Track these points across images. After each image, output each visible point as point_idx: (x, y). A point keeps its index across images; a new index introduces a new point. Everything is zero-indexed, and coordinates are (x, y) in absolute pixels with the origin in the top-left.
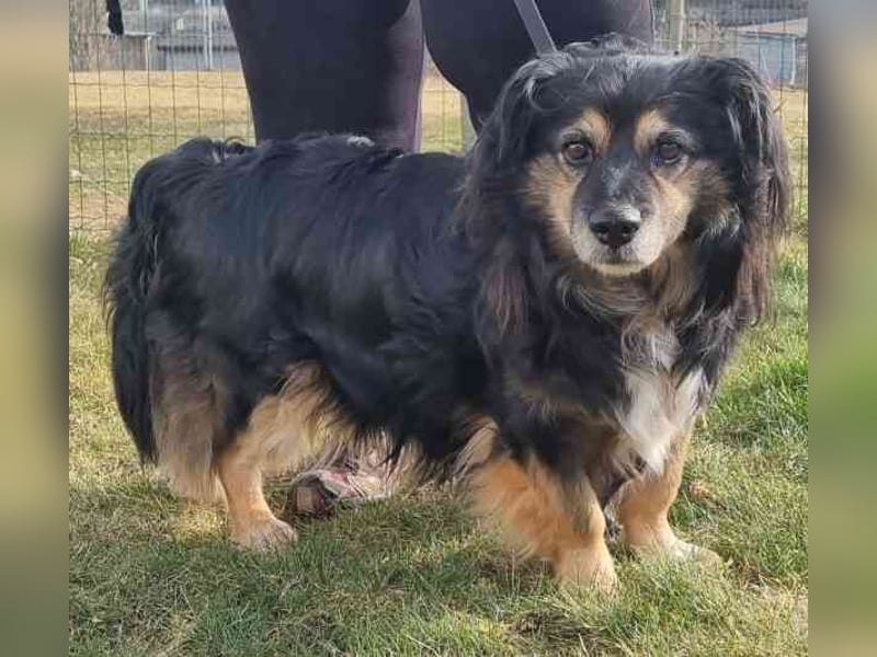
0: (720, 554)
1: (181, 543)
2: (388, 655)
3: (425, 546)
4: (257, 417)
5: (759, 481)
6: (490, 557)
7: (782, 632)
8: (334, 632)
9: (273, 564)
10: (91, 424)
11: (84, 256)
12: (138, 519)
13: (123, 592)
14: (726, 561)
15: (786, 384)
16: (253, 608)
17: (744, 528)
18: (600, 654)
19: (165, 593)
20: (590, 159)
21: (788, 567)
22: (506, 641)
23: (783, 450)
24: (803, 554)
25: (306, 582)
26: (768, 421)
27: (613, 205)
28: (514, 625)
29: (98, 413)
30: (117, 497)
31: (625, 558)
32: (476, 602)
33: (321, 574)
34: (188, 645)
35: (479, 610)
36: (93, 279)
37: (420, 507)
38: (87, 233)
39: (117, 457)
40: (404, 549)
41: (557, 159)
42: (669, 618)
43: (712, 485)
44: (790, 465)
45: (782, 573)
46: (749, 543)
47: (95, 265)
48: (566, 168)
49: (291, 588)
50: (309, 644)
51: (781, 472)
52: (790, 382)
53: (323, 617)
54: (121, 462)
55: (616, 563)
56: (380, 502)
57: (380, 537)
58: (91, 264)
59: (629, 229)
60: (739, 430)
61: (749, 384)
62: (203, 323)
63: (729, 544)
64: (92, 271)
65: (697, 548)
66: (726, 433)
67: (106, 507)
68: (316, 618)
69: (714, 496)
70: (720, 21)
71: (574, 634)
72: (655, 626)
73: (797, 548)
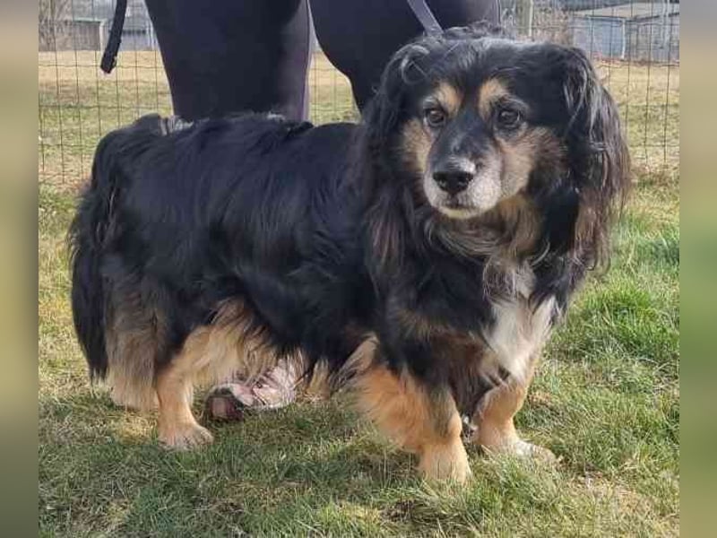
0: (553, 451)
1: (119, 443)
2: (283, 536)
3: (316, 445)
4: (190, 343)
5: (586, 391)
6: (367, 454)
7: (602, 516)
8: (240, 517)
9: (193, 461)
10: (48, 346)
11: (46, 206)
12: (85, 424)
13: (71, 484)
14: (557, 457)
15: (610, 310)
16: (175, 498)
17: (573, 430)
18: (454, 536)
19: (105, 485)
20: (444, 122)
21: (608, 462)
22: (379, 524)
23: (606, 365)
24: (620, 451)
25: (219, 476)
26: (595, 340)
27: (453, 159)
28: (385, 511)
29: (54, 336)
30: (68, 405)
31: (476, 454)
32: (355, 492)
33: (231, 469)
34: (123, 528)
35: (357, 498)
36: (53, 225)
37: (312, 414)
38: (48, 186)
39: (69, 372)
40: (299, 448)
41: (422, 122)
42: (511, 505)
43: (548, 394)
44: (612, 376)
45: (603, 467)
46: (577, 442)
47: (55, 212)
48: (428, 130)
49: (207, 481)
50: (220, 527)
51: (605, 383)
52: (613, 308)
53: (232, 504)
54: (72, 377)
55: (469, 460)
56: (280, 409)
57: (279, 438)
58: (51, 213)
59: (465, 178)
60: (571, 348)
61: (581, 310)
62: (149, 264)
63: (561, 444)
64: (52, 218)
65: (535, 447)
66: (560, 350)
67: (59, 414)
68: (226, 505)
69: (549, 404)
70: (563, 6)
71: (433, 518)
72: (498, 513)
73: (615, 447)
